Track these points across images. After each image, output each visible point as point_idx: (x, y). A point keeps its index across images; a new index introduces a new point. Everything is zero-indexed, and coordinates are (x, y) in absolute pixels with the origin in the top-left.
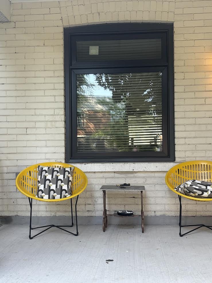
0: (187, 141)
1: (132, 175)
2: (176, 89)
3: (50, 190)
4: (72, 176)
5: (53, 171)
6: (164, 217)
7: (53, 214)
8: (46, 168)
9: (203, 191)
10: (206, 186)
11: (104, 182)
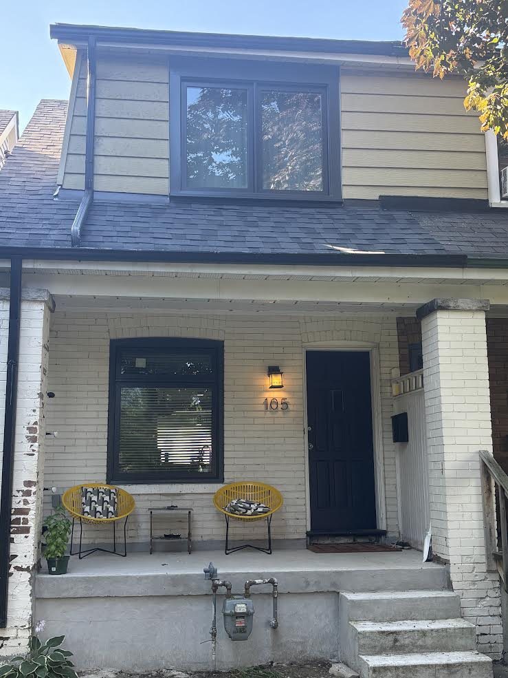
0: (236, 461)
1: (178, 498)
2: (226, 408)
3: (96, 512)
4: (117, 497)
5: (99, 492)
6: (211, 541)
7: (91, 541)
8: (91, 490)
9: (247, 509)
10: (250, 504)
11: (149, 505)
